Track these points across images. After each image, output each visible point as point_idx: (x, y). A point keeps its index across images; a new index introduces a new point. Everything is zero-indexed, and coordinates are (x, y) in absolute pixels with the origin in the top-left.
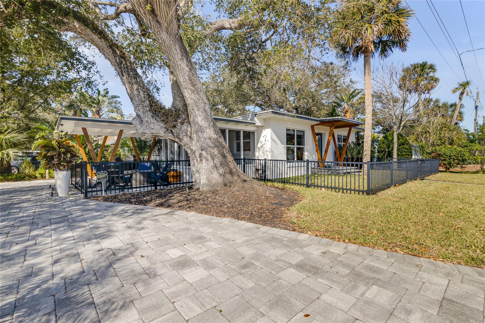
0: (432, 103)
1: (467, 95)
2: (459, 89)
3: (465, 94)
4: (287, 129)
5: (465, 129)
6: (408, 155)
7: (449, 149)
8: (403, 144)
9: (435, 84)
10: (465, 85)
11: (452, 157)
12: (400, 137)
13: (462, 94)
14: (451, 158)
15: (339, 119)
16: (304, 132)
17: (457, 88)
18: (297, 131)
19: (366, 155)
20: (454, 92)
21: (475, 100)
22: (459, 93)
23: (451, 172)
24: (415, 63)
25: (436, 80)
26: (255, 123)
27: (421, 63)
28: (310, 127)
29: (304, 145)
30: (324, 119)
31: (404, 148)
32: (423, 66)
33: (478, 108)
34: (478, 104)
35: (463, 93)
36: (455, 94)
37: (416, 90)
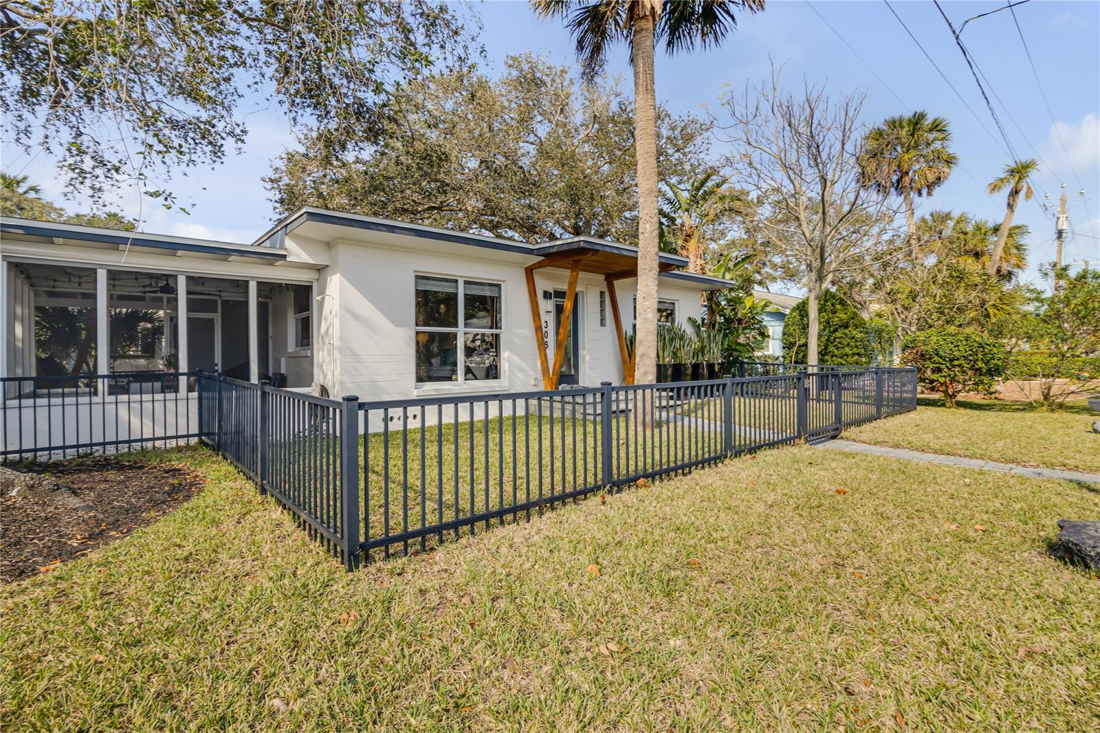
0: (951, 224)
1: (1029, 194)
2: (1008, 181)
3: (1022, 194)
4: (419, 278)
5: (1032, 287)
6: (858, 354)
7: (950, 339)
8: (846, 327)
9: (946, 169)
10: (1020, 171)
11: (956, 363)
12: (838, 307)
13: (1015, 192)
14: (954, 366)
15: (582, 244)
16: (499, 286)
17: (1002, 180)
18: (466, 283)
19: (643, 356)
20: (995, 188)
21: (1057, 215)
22: (1007, 190)
23: (961, 405)
24: (897, 116)
25: (950, 161)
26: (285, 256)
27: (911, 115)
28: (523, 274)
29: (500, 328)
30: (547, 245)
31: (846, 335)
32: (916, 122)
33: (1064, 235)
34: (1064, 225)
35: (1017, 192)
36: (996, 194)
37: (899, 187)
